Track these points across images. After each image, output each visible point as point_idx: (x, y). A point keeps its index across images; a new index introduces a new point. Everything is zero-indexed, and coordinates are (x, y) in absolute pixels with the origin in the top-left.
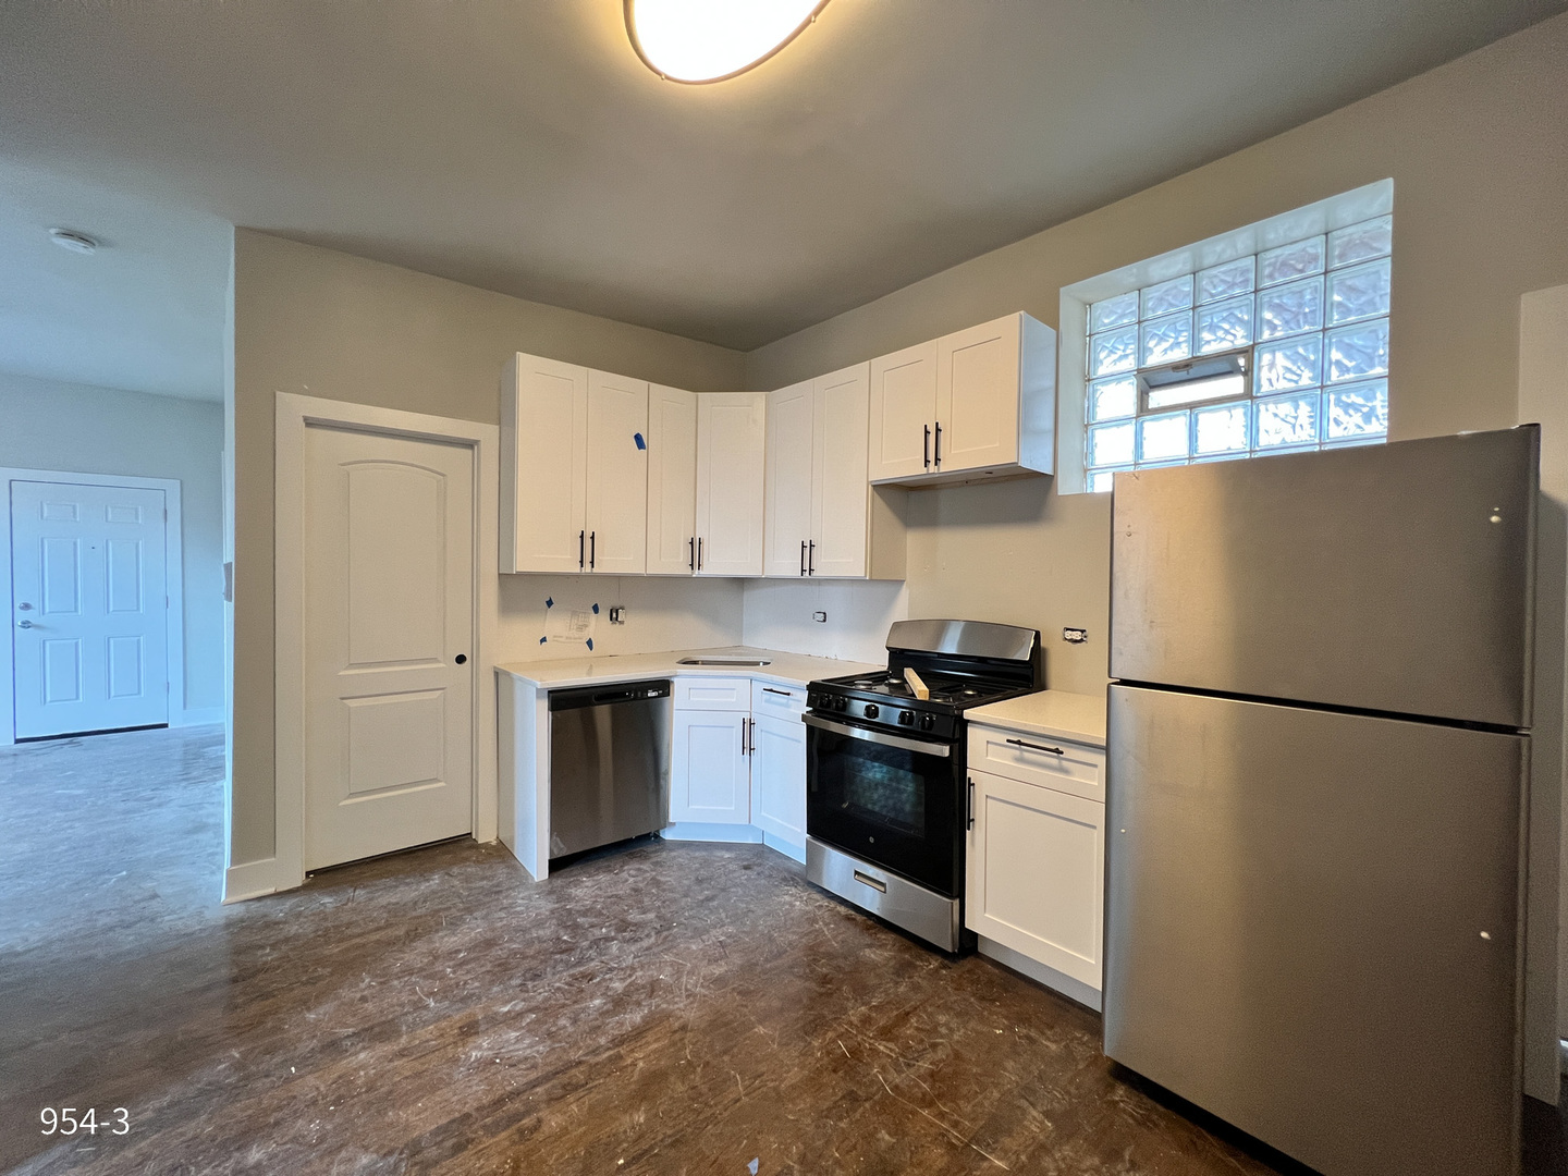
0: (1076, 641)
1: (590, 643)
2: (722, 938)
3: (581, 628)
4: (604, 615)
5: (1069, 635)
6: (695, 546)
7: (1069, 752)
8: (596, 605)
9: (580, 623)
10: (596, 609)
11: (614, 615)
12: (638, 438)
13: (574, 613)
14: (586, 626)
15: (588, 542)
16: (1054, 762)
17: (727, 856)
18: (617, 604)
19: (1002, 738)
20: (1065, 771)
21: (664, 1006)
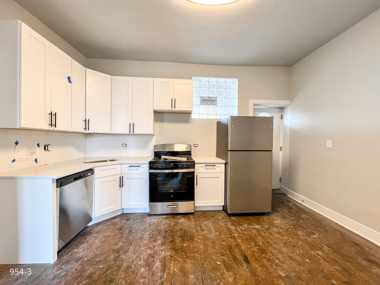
0: (196, 147)
1: (36, 160)
2: (149, 236)
3: (32, 154)
4: (42, 147)
5: (195, 145)
6: (87, 122)
7: (217, 165)
8: (39, 143)
9: (32, 152)
10: (38, 145)
11: (47, 148)
12: (69, 78)
13: (29, 148)
14: (35, 153)
15: (53, 117)
16: (213, 168)
17: (118, 220)
18: (47, 143)
19: (204, 165)
20: (215, 169)
21: (160, 257)
